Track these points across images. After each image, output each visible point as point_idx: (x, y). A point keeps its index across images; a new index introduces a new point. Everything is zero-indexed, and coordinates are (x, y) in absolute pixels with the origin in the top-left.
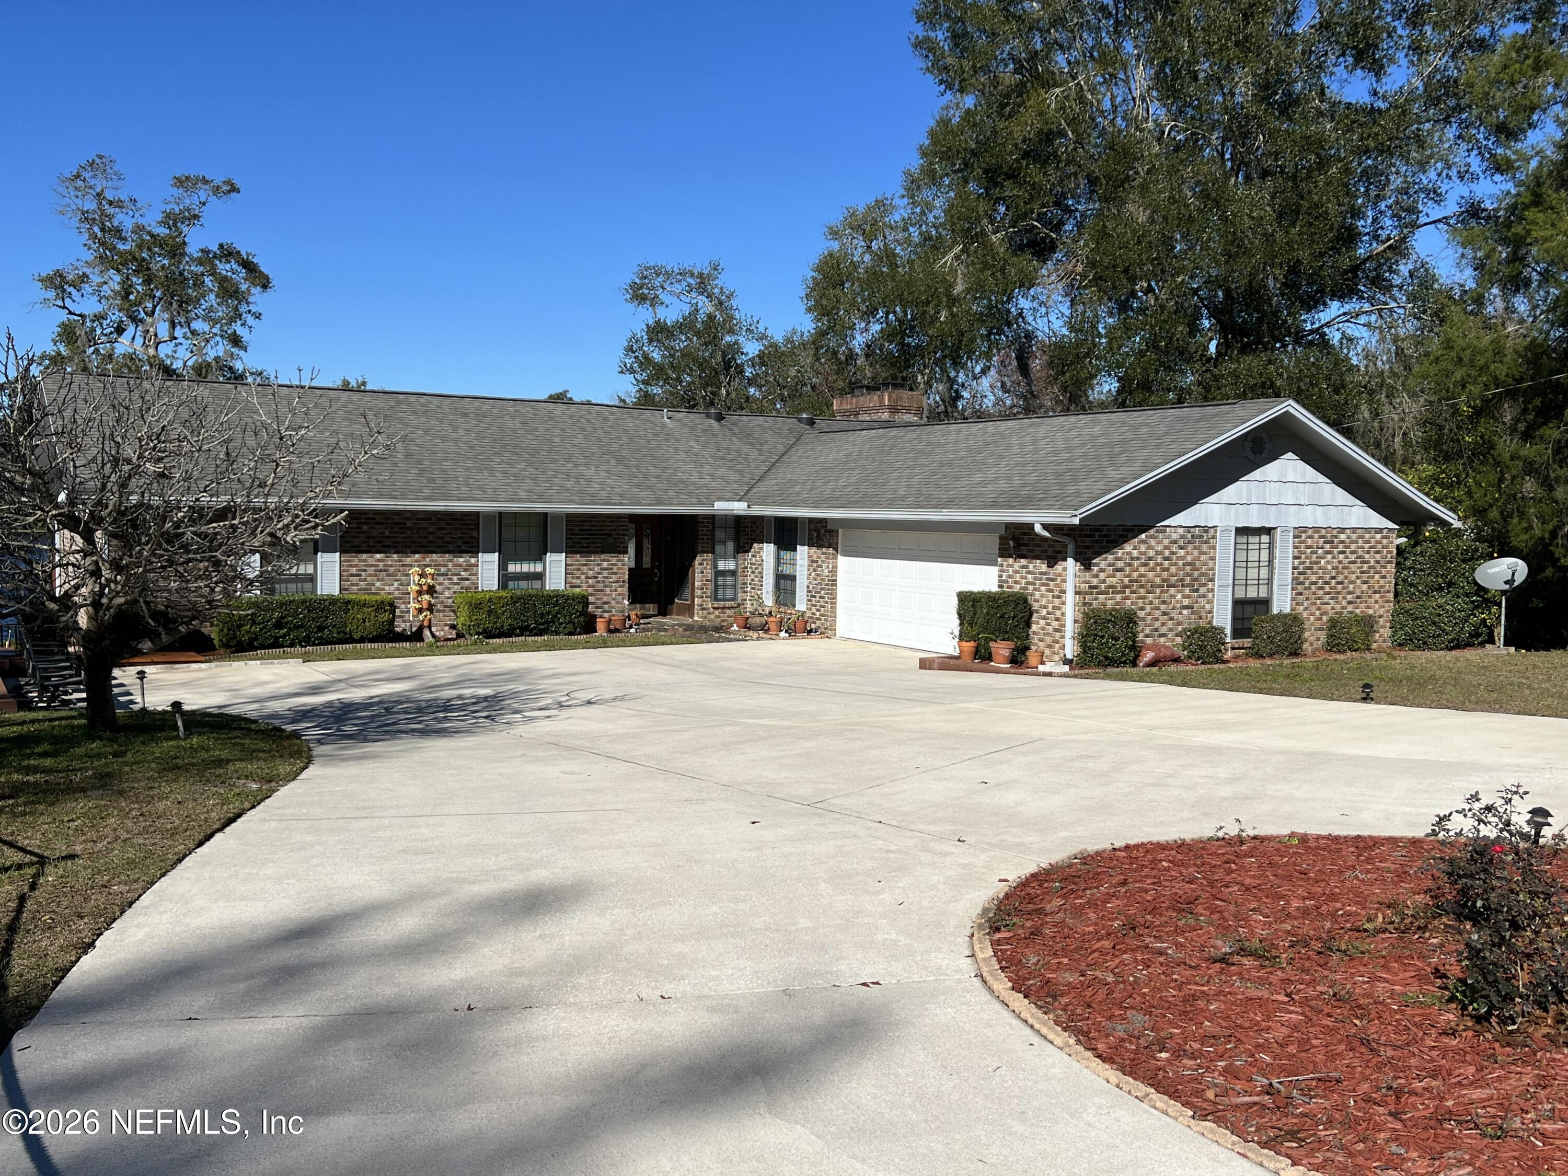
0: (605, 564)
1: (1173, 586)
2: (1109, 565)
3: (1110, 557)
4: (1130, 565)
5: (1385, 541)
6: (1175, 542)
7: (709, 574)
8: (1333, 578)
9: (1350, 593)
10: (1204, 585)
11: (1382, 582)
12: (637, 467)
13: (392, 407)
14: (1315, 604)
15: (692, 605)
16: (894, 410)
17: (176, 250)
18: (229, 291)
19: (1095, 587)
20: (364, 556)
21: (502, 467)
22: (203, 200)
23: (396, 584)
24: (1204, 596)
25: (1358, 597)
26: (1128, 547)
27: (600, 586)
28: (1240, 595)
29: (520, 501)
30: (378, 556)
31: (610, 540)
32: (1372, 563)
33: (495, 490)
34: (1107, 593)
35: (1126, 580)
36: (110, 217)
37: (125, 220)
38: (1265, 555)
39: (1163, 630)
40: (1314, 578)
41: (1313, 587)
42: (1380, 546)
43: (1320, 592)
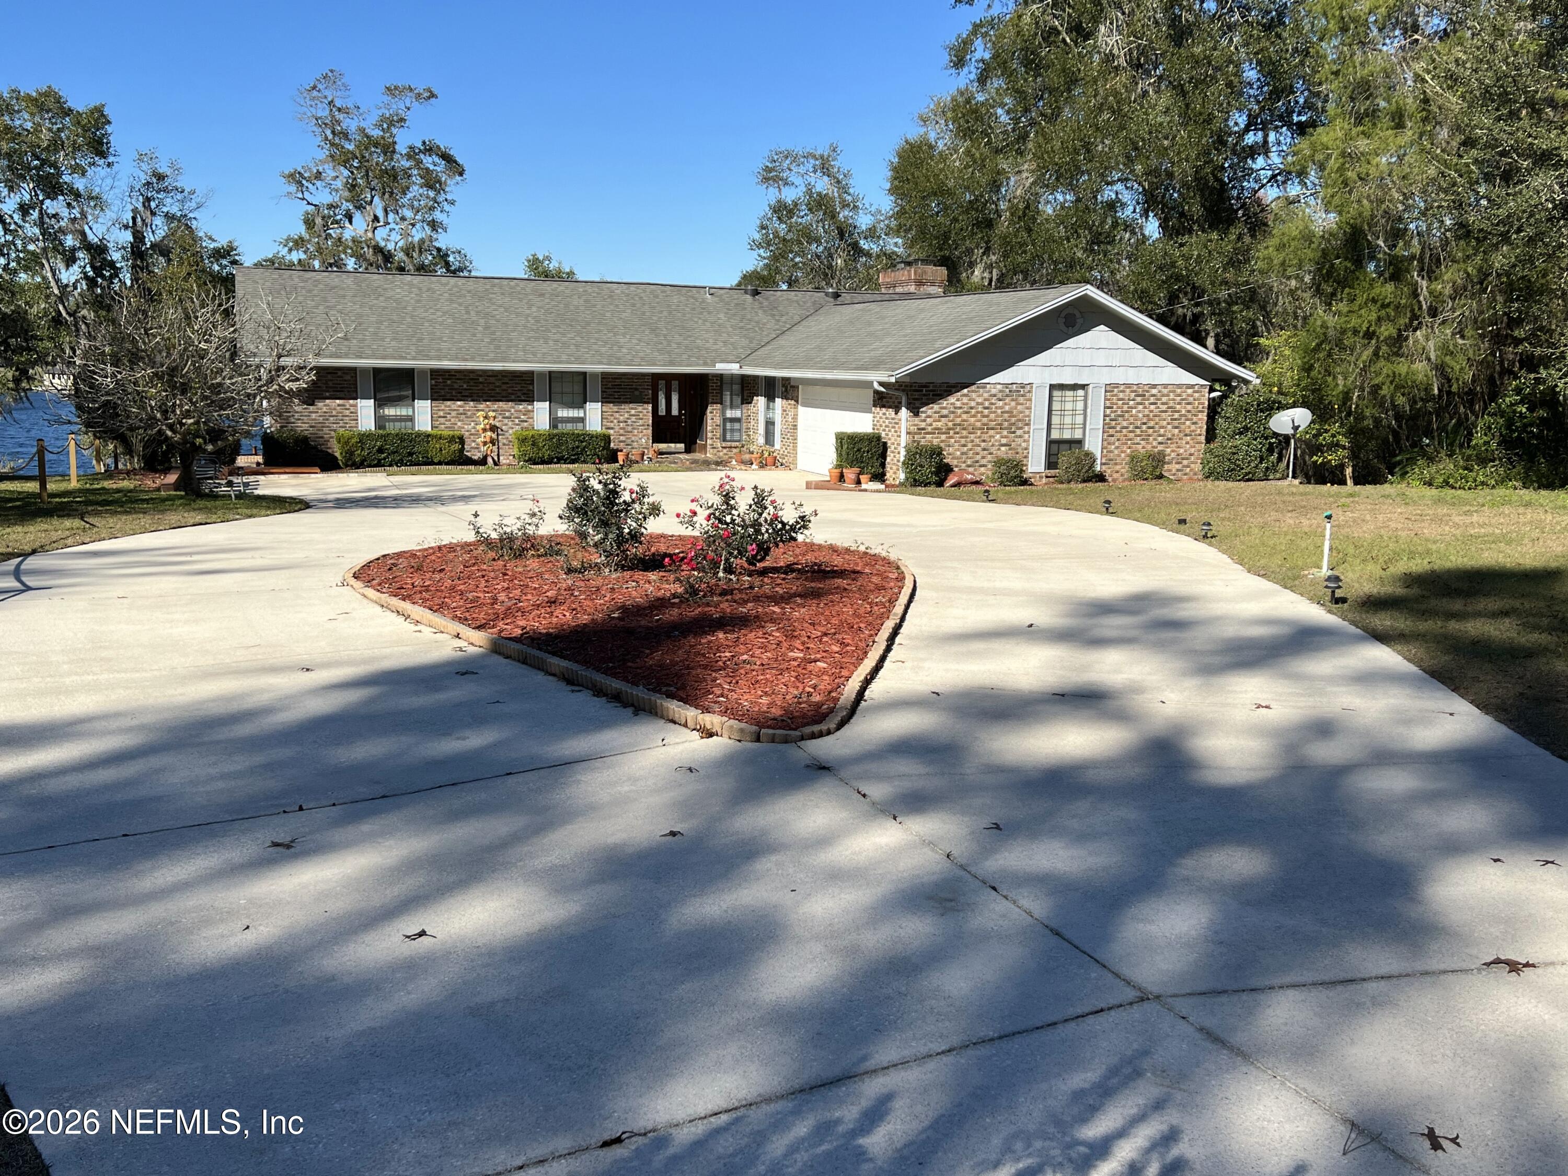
0: (633, 412)
1: (993, 429)
2: (935, 413)
3: (936, 407)
4: (953, 412)
5: (1196, 395)
6: (995, 396)
7: (718, 420)
8: (1145, 424)
9: (1160, 436)
10: (1021, 428)
11: (1193, 427)
12: (665, 336)
13: (487, 290)
14: (1126, 444)
15: (705, 446)
16: (920, 283)
17: (389, 149)
18: (432, 183)
19: (923, 429)
20: (449, 403)
21: (556, 337)
22: (408, 105)
23: (473, 424)
24: (1020, 437)
25: (1168, 439)
26: (952, 399)
27: (630, 428)
28: (1055, 435)
29: (560, 362)
30: (459, 403)
31: (637, 393)
32: (1183, 412)
33: (544, 354)
34: (934, 433)
35: (950, 424)
36: (339, 122)
37: (350, 124)
38: (1080, 405)
39: (984, 462)
40: (1125, 424)
41: (1124, 430)
42: (1191, 399)
43: (1132, 435)
